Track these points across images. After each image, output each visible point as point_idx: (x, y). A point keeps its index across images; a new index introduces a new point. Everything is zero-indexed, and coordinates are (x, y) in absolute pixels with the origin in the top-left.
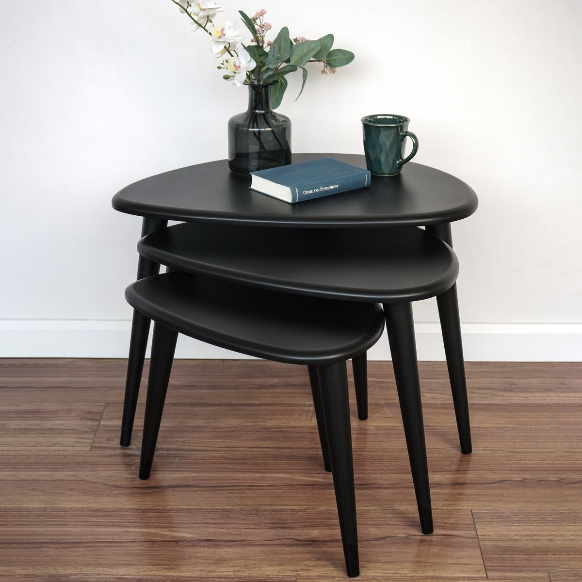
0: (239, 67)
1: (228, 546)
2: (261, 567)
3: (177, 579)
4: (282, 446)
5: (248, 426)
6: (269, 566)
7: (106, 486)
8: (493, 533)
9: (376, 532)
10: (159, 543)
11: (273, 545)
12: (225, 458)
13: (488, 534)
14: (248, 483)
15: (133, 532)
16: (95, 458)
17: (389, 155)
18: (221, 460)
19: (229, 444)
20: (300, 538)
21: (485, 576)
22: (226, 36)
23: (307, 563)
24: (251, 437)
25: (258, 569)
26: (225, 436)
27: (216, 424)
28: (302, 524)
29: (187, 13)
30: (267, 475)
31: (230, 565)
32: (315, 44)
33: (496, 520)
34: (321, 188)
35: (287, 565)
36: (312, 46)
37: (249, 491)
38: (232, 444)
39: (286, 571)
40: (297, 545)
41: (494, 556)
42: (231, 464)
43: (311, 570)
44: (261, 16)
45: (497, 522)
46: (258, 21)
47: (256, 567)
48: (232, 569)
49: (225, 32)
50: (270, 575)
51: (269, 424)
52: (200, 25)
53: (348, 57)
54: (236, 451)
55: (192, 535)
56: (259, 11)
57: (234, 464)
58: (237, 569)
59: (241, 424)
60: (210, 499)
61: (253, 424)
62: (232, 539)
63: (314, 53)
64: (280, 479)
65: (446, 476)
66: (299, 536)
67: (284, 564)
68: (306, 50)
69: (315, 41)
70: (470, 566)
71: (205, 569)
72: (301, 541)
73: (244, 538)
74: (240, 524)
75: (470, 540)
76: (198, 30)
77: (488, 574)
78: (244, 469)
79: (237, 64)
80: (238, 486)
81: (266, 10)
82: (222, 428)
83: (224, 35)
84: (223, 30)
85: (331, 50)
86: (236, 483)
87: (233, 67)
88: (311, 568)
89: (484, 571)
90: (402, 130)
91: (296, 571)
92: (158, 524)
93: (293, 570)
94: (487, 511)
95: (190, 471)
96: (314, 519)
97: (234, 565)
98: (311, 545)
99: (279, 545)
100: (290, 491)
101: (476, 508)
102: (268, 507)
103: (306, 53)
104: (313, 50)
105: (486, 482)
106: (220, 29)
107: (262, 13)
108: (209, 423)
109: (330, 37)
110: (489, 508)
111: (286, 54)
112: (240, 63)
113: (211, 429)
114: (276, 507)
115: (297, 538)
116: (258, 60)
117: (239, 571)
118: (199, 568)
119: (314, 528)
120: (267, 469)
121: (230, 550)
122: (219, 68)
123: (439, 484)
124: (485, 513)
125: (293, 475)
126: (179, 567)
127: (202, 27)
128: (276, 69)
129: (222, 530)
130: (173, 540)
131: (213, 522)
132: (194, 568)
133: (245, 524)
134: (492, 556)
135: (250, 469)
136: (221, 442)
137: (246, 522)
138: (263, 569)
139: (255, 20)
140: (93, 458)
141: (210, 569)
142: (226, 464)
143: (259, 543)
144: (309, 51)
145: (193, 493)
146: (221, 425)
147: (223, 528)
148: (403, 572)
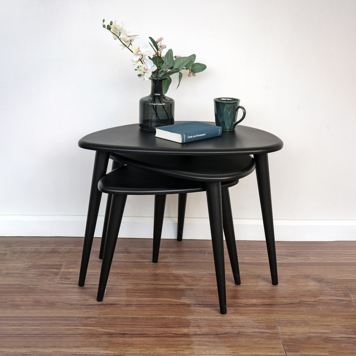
0: (147, 69)
1: (136, 337)
2: (156, 349)
3: (107, 355)
4: (165, 284)
5: (145, 273)
6: (160, 348)
7: (65, 304)
8: (288, 331)
9: (221, 330)
10: (96, 335)
11: (162, 336)
12: (133, 290)
13: (285, 331)
14: (146, 303)
15: (81, 329)
16: (59, 289)
17: (230, 119)
18: (131, 291)
19: (135, 282)
20: (178, 333)
21: (285, 354)
22: (141, 51)
23: (182, 347)
24: (147, 278)
25: (154, 350)
26: (133, 278)
27: (127, 272)
28: (178, 325)
29: (119, 39)
30: (158, 299)
31: (137, 347)
32: (187, 59)
33: (289, 324)
34: (197, 135)
35: (171, 348)
36: (185, 60)
37: (147, 308)
38: (137, 282)
39: (170, 351)
40: (176, 337)
41: (289, 344)
42: (137, 293)
43: (184, 350)
44: (161, 40)
45: (290, 325)
46: (159, 43)
47: (153, 349)
48: (139, 350)
49: (140, 49)
50: (161, 353)
51: (158, 272)
52: (126, 46)
53: (203, 67)
54: (139, 286)
55: (115, 331)
56: (159, 38)
57: (138, 293)
58: (142, 349)
59: (142, 272)
60: (125, 312)
61: (149, 272)
62: (138, 333)
63: (186, 64)
64: (165, 301)
65: (259, 300)
66: (177, 332)
67: (169, 347)
68: (182, 62)
69: (186, 57)
70: (276, 349)
71: (123, 349)
72: (178, 335)
73: (145, 333)
74: (142, 325)
75: (275, 335)
76: (124, 49)
77: (287, 353)
78: (144, 295)
79: (146, 68)
80: (141, 304)
81: (163, 37)
82: (131, 274)
83: (140, 51)
84: (139, 48)
85: (194, 63)
86: (140, 303)
87: (144, 69)
88: (185, 349)
89: (285, 352)
90: (236, 105)
91: (176, 351)
92: (95, 325)
93: (174, 351)
94: (283, 320)
95: (114, 296)
96: (185, 323)
97: (140, 347)
98: (184, 337)
99: (166, 337)
100: (170, 308)
101: (277, 317)
102: (158, 316)
103: (182, 64)
104: (185, 62)
105: (282, 304)
106: (137, 48)
107: (161, 39)
108: (123, 271)
109: (194, 56)
110: (284, 318)
111: (171, 64)
112: (147, 67)
113: (125, 274)
114: (163, 316)
115: (176, 333)
116: (158, 66)
117: (143, 351)
118: (120, 349)
119: (185, 328)
120: (157, 296)
121: (137, 339)
122: (136, 70)
123: (255, 305)
124: (282, 320)
125: (172, 299)
126: (108, 348)
127: (127, 47)
128: (166, 71)
129: (132, 328)
130: (104, 333)
131: (127, 324)
132: (117, 349)
133: (144, 325)
134: (288, 344)
135: (147, 295)
136: (131, 281)
137: (146, 324)
138: (157, 350)
139: (157, 42)
140: (58, 289)
141: (125, 349)
142: (134, 293)
143: (154, 335)
144: (183, 63)
145: (115, 308)
146: (130, 272)
147: (133, 327)
148: (238, 352)
